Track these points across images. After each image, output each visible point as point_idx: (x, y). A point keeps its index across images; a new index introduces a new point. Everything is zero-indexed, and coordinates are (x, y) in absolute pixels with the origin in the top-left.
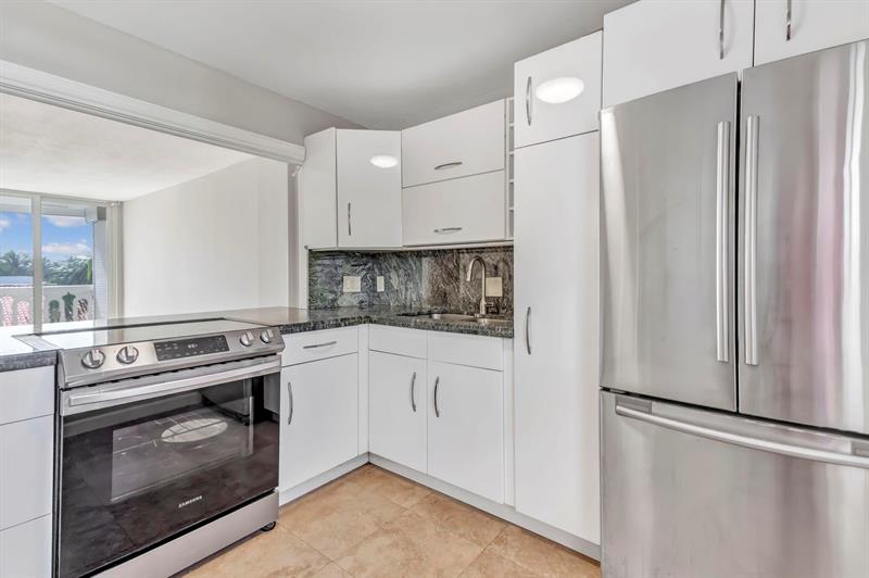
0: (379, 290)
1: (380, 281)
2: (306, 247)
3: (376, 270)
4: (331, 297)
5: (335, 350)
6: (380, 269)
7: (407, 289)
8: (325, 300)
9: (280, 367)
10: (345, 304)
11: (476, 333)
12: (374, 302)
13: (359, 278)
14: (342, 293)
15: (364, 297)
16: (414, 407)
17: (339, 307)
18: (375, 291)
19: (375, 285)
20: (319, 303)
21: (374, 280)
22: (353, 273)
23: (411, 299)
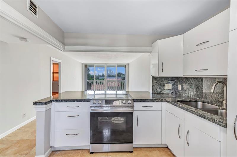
0: (179, 89)
1: (180, 86)
2: (152, 76)
3: (178, 82)
4: (160, 90)
5: (152, 109)
6: (180, 82)
7: (189, 90)
8: (157, 91)
9: (133, 110)
10: (165, 93)
11: (205, 118)
12: (178, 93)
13: (171, 85)
14: (164, 89)
15: (173, 91)
16: (180, 137)
17: (163, 94)
18: (177, 89)
19: (178, 87)
20: (156, 92)
21: (177, 85)
22: (168, 83)
23: (191, 94)
